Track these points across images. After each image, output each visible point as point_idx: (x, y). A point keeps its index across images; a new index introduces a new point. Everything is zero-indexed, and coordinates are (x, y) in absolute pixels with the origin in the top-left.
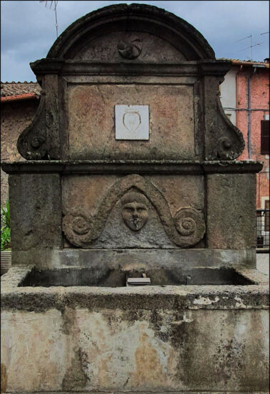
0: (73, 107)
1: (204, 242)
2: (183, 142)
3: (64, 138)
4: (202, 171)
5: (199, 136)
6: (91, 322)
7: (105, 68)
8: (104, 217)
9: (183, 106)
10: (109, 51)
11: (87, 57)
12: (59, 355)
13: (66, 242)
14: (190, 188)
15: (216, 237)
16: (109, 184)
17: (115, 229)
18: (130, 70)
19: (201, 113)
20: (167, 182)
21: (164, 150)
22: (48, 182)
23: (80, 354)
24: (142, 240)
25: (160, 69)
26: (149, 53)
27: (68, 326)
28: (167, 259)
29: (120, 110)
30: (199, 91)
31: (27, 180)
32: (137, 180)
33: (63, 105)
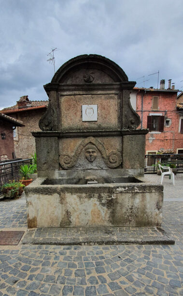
0: (63, 106)
1: (121, 166)
2: (113, 121)
3: (59, 121)
4: (121, 134)
5: (120, 118)
6: (72, 199)
7: (78, 87)
8: (77, 156)
9: (113, 104)
10: (79, 78)
11: (69, 82)
12: (58, 213)
13: (61, 167)
14: (115, 142)
15: (127, 163)
16: (79, 141)
17: (82, 161)
18: (89, 88)
19: (121, 107)
20: (105, 140)
21: (104, 125)
22: (53, 141)
23: (67, 212)
24: (94, 166)
25: (103, 87)
26: (98, 79)
27: (62, 201)
28: (105, 174)
29: (84, 107)
30: (120, 97)
31: (43, 140)
32: (92, 139)
33: (59, 106)
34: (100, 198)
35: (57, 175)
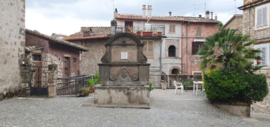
0: (113, 52)
1: (138, 80)
2: (135, 59)
3: (110, 59)
4: (138, 65)
5: (138, 58)
6: (113, 92)
7: (119, 45)
8: (118, 75)
9: (135, 52)
10: (120, 41)
11: (116, 42)
12: (107, 97)
13: (110, 80)
14: (136, 69)
15: (141, 79)
16: (119, 68)
17: (120, 77)
18: (124, 45)
19: (138, 54)
20: (131, 68)
21: (131, 61)
22: (107, 68)
23: (111, 97)
24: (126, 80)
25: (130, 45)
26: (129, 41)
27: (109, 92)
28: (131, 83)
29: (122, 53)
30: (138, 49)
31: (103, 67)
32: (125, 67)
33: (110, 52)
34: (124, 92)
35: (108, 83)
